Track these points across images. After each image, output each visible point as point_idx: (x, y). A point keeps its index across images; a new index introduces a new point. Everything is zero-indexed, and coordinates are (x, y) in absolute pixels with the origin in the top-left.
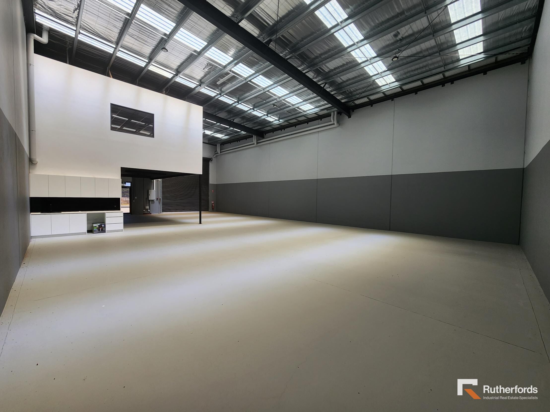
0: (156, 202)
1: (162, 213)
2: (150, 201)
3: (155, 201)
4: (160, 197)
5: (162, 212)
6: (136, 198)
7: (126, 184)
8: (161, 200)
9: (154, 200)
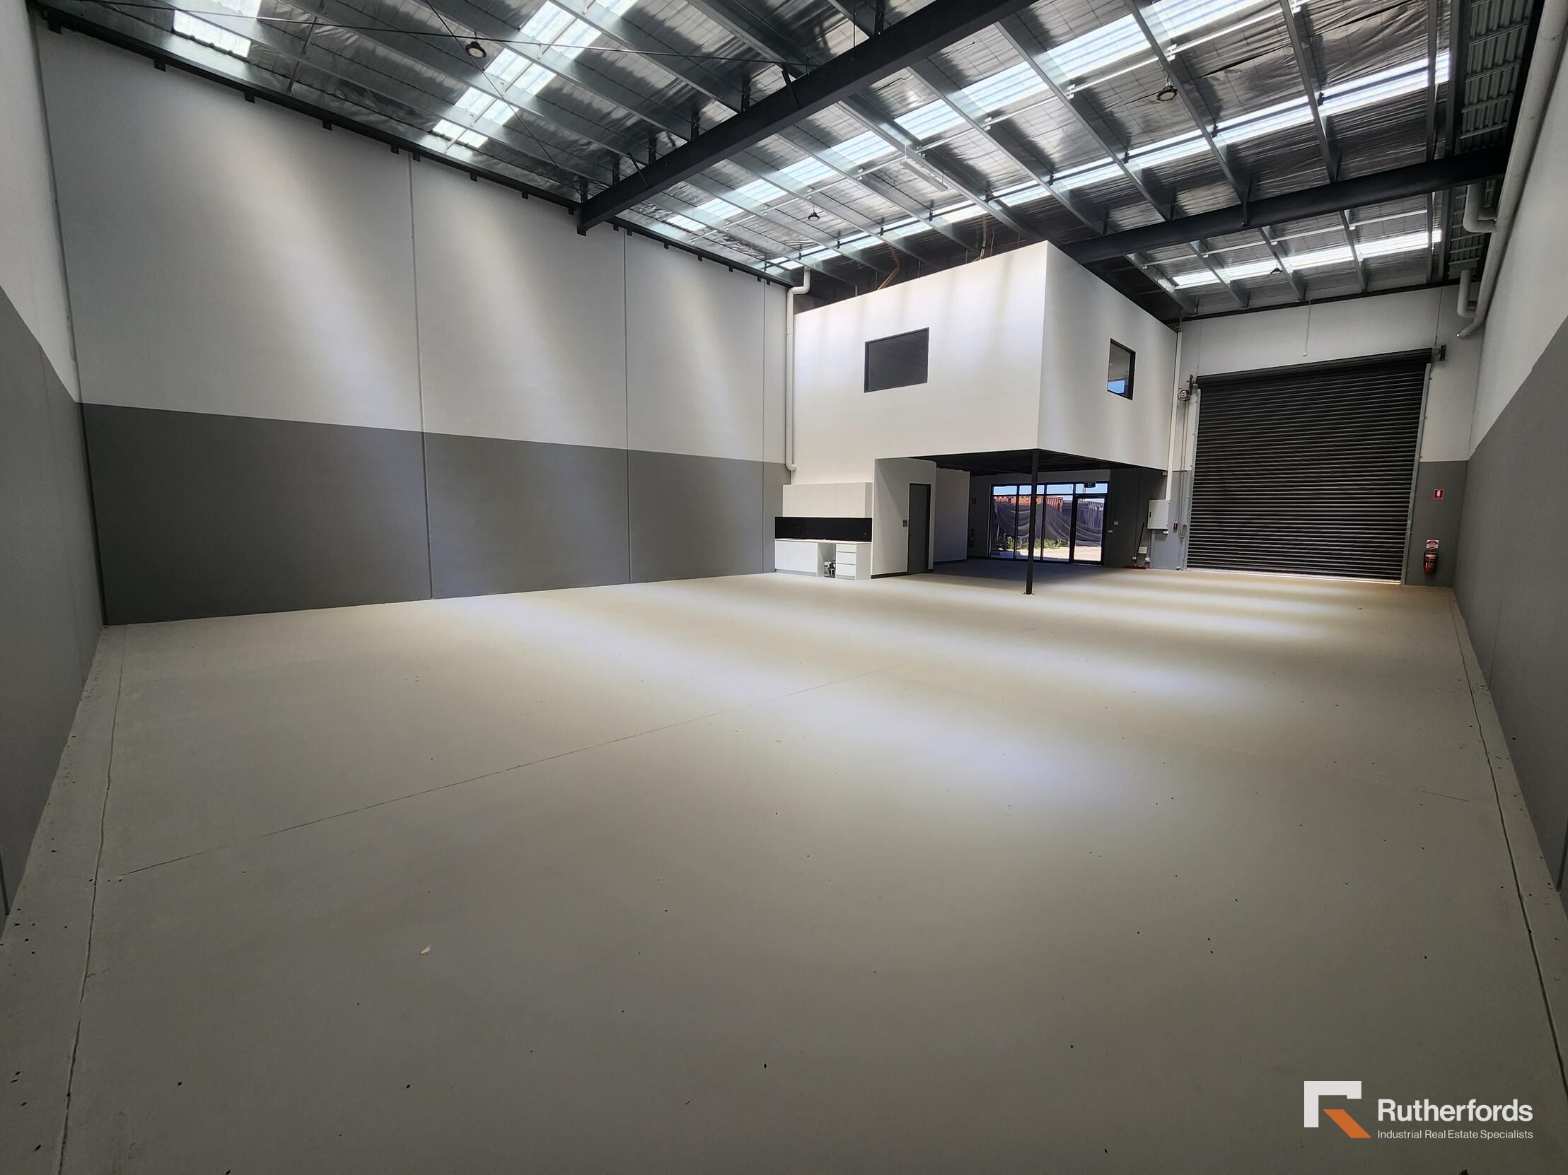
0: (1173, 537)
1: (1189, 569)
2: (1153, 532)
3: (1167, 532)
4: (1186, 520)
5: (1188, 566)
6: (1116, 523)
7: (1094, 486)
8: (1188, 531)
9: (1164, 530)
